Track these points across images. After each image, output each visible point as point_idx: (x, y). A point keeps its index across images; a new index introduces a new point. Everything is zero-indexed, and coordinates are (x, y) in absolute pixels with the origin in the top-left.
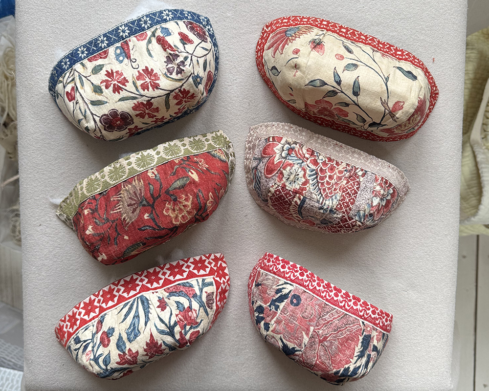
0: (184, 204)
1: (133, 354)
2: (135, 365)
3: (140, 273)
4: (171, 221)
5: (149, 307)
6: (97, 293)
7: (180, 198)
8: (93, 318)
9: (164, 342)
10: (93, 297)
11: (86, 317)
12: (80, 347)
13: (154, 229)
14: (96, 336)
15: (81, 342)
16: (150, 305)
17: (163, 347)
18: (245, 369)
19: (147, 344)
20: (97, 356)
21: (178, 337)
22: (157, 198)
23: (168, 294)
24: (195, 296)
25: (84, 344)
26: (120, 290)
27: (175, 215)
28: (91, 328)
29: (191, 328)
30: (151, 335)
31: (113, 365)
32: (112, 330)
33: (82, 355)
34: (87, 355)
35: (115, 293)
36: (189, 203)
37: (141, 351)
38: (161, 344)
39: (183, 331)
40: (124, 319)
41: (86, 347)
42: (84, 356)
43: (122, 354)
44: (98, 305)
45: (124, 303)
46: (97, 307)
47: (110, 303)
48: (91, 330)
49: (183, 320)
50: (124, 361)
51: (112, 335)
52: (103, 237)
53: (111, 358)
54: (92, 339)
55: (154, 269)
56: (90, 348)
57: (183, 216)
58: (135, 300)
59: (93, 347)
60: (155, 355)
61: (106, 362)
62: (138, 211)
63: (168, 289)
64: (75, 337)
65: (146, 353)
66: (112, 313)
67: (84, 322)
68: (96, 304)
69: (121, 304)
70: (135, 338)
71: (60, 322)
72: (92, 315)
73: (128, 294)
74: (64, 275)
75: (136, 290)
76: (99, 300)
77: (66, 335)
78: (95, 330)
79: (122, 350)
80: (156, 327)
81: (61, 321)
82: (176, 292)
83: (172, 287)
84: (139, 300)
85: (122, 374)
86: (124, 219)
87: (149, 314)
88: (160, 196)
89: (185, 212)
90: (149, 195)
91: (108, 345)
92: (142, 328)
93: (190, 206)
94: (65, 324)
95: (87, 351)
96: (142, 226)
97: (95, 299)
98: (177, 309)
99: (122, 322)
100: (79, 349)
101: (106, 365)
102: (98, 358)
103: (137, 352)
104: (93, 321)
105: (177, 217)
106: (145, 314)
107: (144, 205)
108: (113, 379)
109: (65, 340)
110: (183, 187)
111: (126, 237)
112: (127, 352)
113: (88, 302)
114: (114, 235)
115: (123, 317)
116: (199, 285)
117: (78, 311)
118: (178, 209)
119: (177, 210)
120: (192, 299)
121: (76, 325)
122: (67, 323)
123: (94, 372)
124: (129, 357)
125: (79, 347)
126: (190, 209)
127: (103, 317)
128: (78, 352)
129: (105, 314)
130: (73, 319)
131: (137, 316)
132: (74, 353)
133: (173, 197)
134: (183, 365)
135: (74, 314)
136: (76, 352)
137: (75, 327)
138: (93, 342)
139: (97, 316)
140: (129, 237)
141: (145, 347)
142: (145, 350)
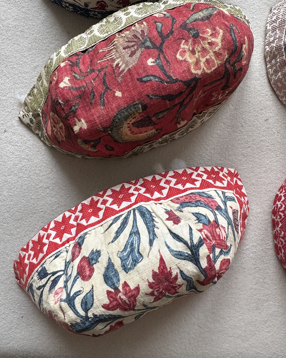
0: (210, 41)
1: (130, 291)
2: (132, 312)
3: (134, 182)
4: (189, 70)
5: (153, 220)
6: (73, 209)
7: (203, 33)
8: (68, 241)
9: (181, 272)
10: (68, 214)
11: (57, 241)
12: (46, 283)
13: (162, 81)
14: (71, 266)
15: (48, 274)
16: (154, 218)
17: (180, 280)
18: (268, 329)
19: (155, 275)
20: (71, 295)
21: (204, 264)
22: (168, 36)
23: (178, 205)
24: (219, 208)
25: (52, 278)
26: (107, 201)
27: (195, 60)
28: (64, 254)
29: (221, 253)
30: (162, 260)
31: (97, 310)
32: (97, 254)
33: (49, 294)
34: (57, 293)
35: (99, 205)
36: (218, 40)
37: (144, 288)
38: (177, 276)
39: (211, 255)
40: (116, 238)
41: (55, 282)
42: (52, 296)
43: (113, 291)
44: (75, 223)
45: (113, 217)
46: (73, 226)
47: (93, 219)
48: (63, 257)
49: (211, 238)
50: (115, 303)
51: (97, 261)
52: (84, 92)
53: (95, 298)
54: (65, 271)
55: (152, 176)
56: (61, 284)
57: (207, 61)
58: (129, 212)
59: (66, 282)
60: (165, 296)
61: (87, 304)
62: (138, 54)
63: (178, 199)
64: (40, 269)
65: (151, 290)
66: (95, 232)
67: (53, 247)
68: (72, 222)
69: (109, 219)
70: (135, 265)
71: (21, 252)
72: (66, 236)
73: (119, 205)
74: (31, 195)
75: (130, 201)
76: (76, 217)
77: (27, 269)
78: (69, 256)
79: (114, 284)
80: (168, 247)
81: (23, 250)
82: (190, 202)
83: (182, 197)
84: (136, 212)
85: (108, 328)
86: (117, 65)
87: (155, 229)
88: (172, 32)
89: (212, 54)
90: (155, 33)
91: (90, 277)
92: (145, 249)
93: (220, 44)
94: (27, 255)
95: (57, 287)
96: (144, 75)
97: (71, 216)
98: (199, 222)
99: (112, 242)
100: (44, 286)
101: (86, 310)
102: (74, 297)
103: (137, 289)
104: (67, 245)
105: (197, 63)
106: (148, 228)
107: (148, 48)
108: (94, 335)
109: (25, 276)
110: (208, 18)
111: (118, 94)
112: (120, 288)
113: (60, 221)
114: (101, 89)
115: (113, 235)
116: (220, 197)
117: (46, 234)
118: (199, 49)
119: (199, 52)
120: (217, 212)
121: (43, 253)
122: (30, 252)
123: (66, 321)
124: (124, 297)
125: (44, 283)
126: (219, 49)
127: (83, 239)
128: (42, 291)
129: (86, 234)
130: (38, 245)
131: (135, 233)
132: (37, 294)
133: (193, 32)
134: (183, 321)
135: (41, 238)
136: (39, 292)
137: (41, 255)
138: (67, 275)
139: (74, 238)
140: (123, 93)
141: (151, 280)
142: (151, 285)
